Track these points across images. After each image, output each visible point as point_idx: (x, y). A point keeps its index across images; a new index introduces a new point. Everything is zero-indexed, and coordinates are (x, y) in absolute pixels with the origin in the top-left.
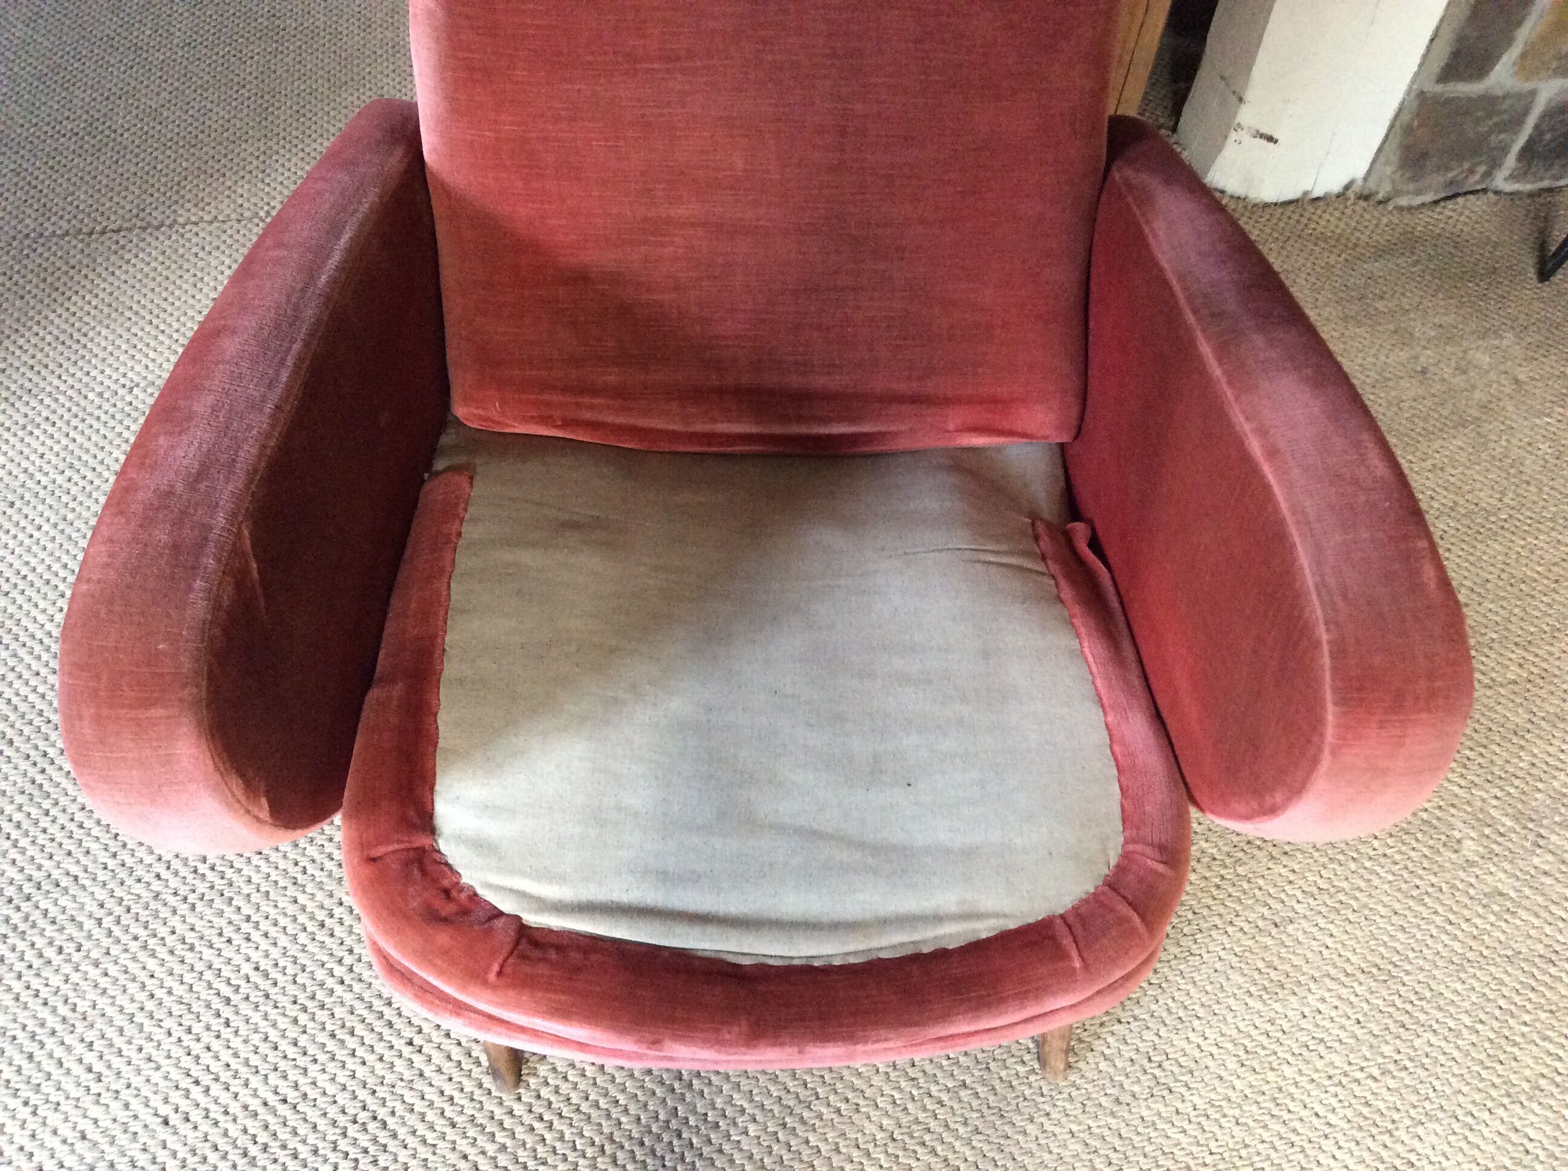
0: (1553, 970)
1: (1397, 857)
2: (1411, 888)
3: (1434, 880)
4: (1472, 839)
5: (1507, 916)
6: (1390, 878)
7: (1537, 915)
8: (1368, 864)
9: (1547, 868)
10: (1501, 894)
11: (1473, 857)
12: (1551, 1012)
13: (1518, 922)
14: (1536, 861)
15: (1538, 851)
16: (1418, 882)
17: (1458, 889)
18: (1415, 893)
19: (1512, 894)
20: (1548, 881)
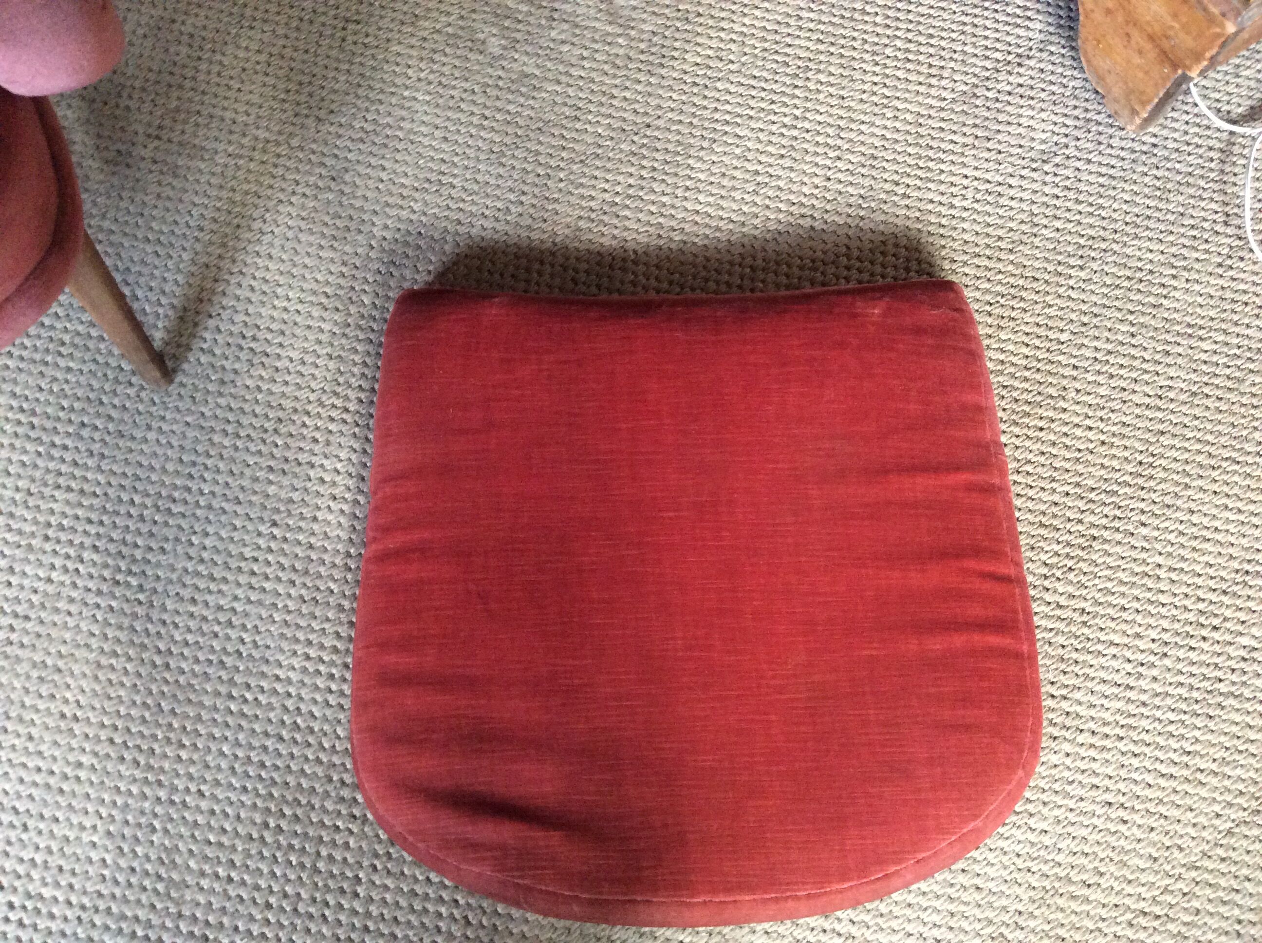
0: (578, 126)
1: (431, 77)
2: (447, 100)
3: (467, 85)
4: (494, 35)
5: (535, 94)
6: (428, 98)
7: (559, 82)
8: (406, 93)
9: (563, 37)
10: (527, 76)
11: (497, 51)
12: (581, 161)
13: (544, 95)
14: (553, 34)
15: (554, 24)
16: (453, 92)
17: (489, 86)
18: (451, 103)
19: (537, 72)
20: (565, 48)
